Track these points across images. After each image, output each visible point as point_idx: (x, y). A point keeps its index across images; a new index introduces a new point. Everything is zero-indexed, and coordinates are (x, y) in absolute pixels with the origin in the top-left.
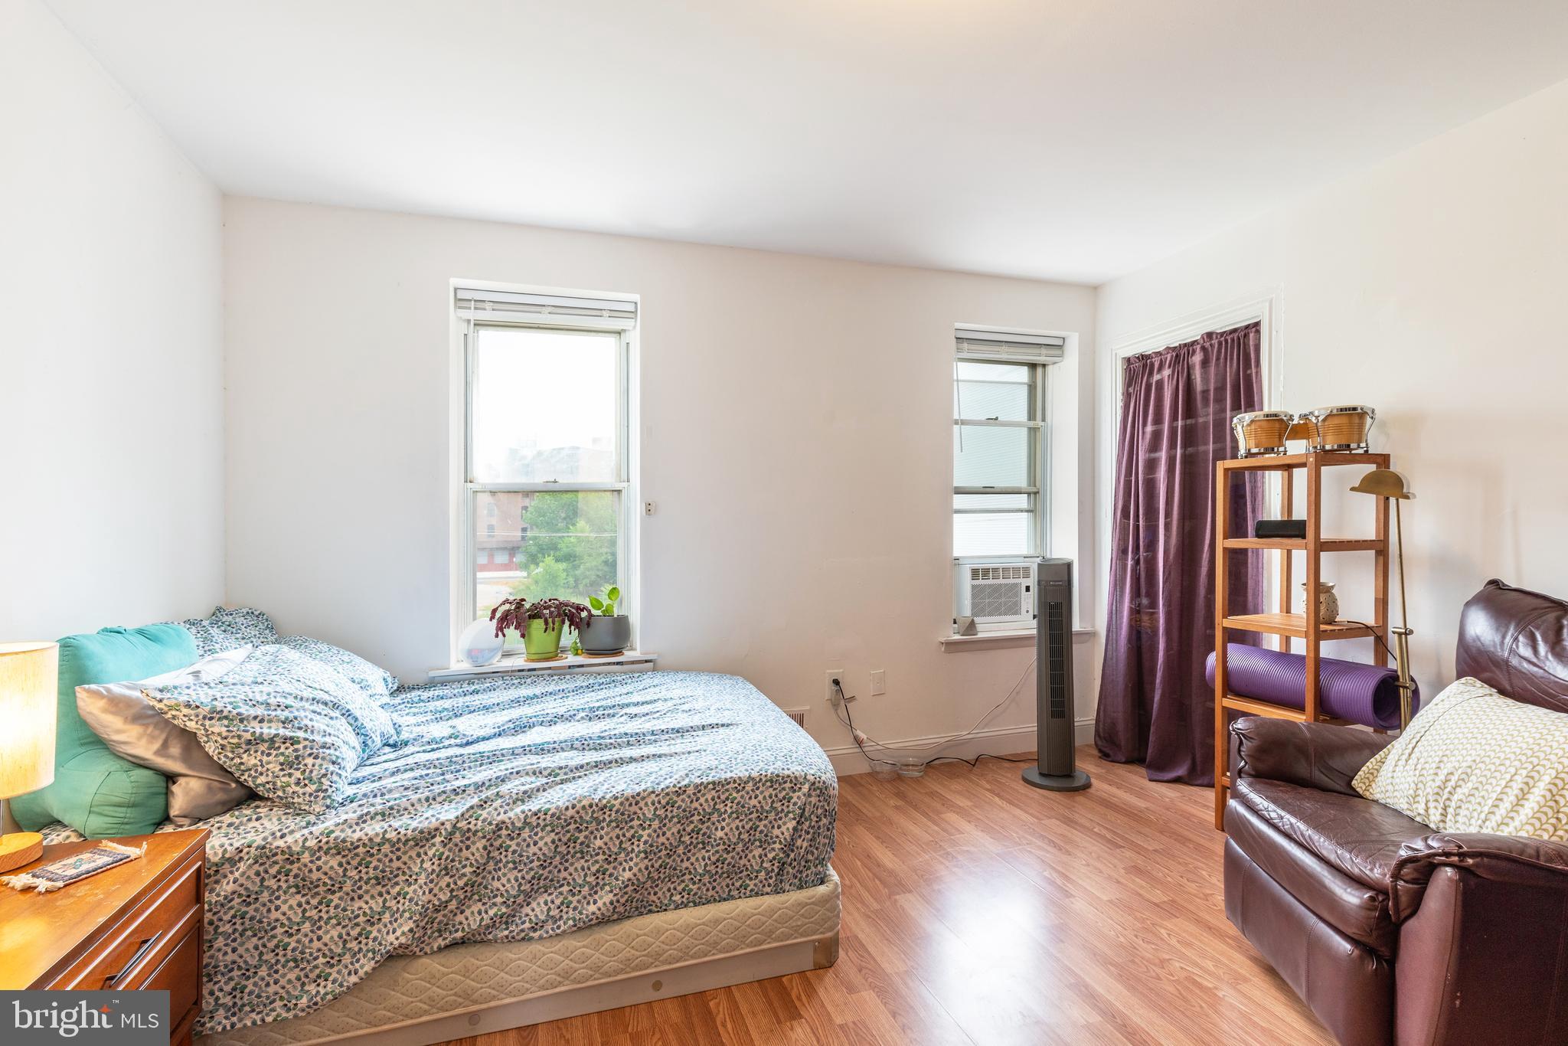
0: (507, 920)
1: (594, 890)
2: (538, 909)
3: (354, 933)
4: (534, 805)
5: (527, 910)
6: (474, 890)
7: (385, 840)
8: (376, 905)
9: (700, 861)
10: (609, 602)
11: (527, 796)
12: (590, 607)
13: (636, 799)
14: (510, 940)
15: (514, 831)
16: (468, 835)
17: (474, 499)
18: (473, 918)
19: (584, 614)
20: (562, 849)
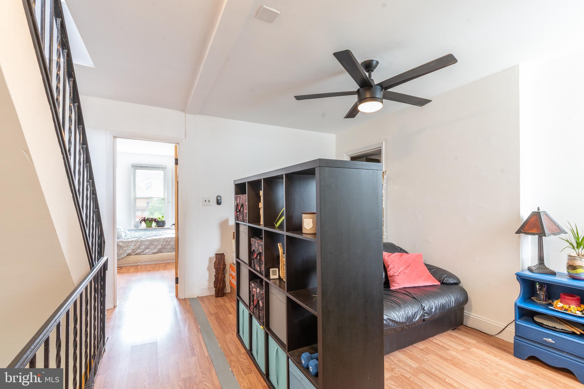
0: (143, 252)
1: (154, 249)
2: (147, 251)
3: (124, 251)
4: (146, 239)
5: (145, 251)
6: (138, 248)
7: (127, 241)
8: (127, 249)
9: (169, 247)
10: (162, 218)
11: (145, 238)
12: (158, 219)
13: (160, 239)
14: (143, 254)
15: (144, 241)
16: (138, 241)
17: (136, 199)
18: (139, 251)
19: (157, 220)
20: (150, 244)
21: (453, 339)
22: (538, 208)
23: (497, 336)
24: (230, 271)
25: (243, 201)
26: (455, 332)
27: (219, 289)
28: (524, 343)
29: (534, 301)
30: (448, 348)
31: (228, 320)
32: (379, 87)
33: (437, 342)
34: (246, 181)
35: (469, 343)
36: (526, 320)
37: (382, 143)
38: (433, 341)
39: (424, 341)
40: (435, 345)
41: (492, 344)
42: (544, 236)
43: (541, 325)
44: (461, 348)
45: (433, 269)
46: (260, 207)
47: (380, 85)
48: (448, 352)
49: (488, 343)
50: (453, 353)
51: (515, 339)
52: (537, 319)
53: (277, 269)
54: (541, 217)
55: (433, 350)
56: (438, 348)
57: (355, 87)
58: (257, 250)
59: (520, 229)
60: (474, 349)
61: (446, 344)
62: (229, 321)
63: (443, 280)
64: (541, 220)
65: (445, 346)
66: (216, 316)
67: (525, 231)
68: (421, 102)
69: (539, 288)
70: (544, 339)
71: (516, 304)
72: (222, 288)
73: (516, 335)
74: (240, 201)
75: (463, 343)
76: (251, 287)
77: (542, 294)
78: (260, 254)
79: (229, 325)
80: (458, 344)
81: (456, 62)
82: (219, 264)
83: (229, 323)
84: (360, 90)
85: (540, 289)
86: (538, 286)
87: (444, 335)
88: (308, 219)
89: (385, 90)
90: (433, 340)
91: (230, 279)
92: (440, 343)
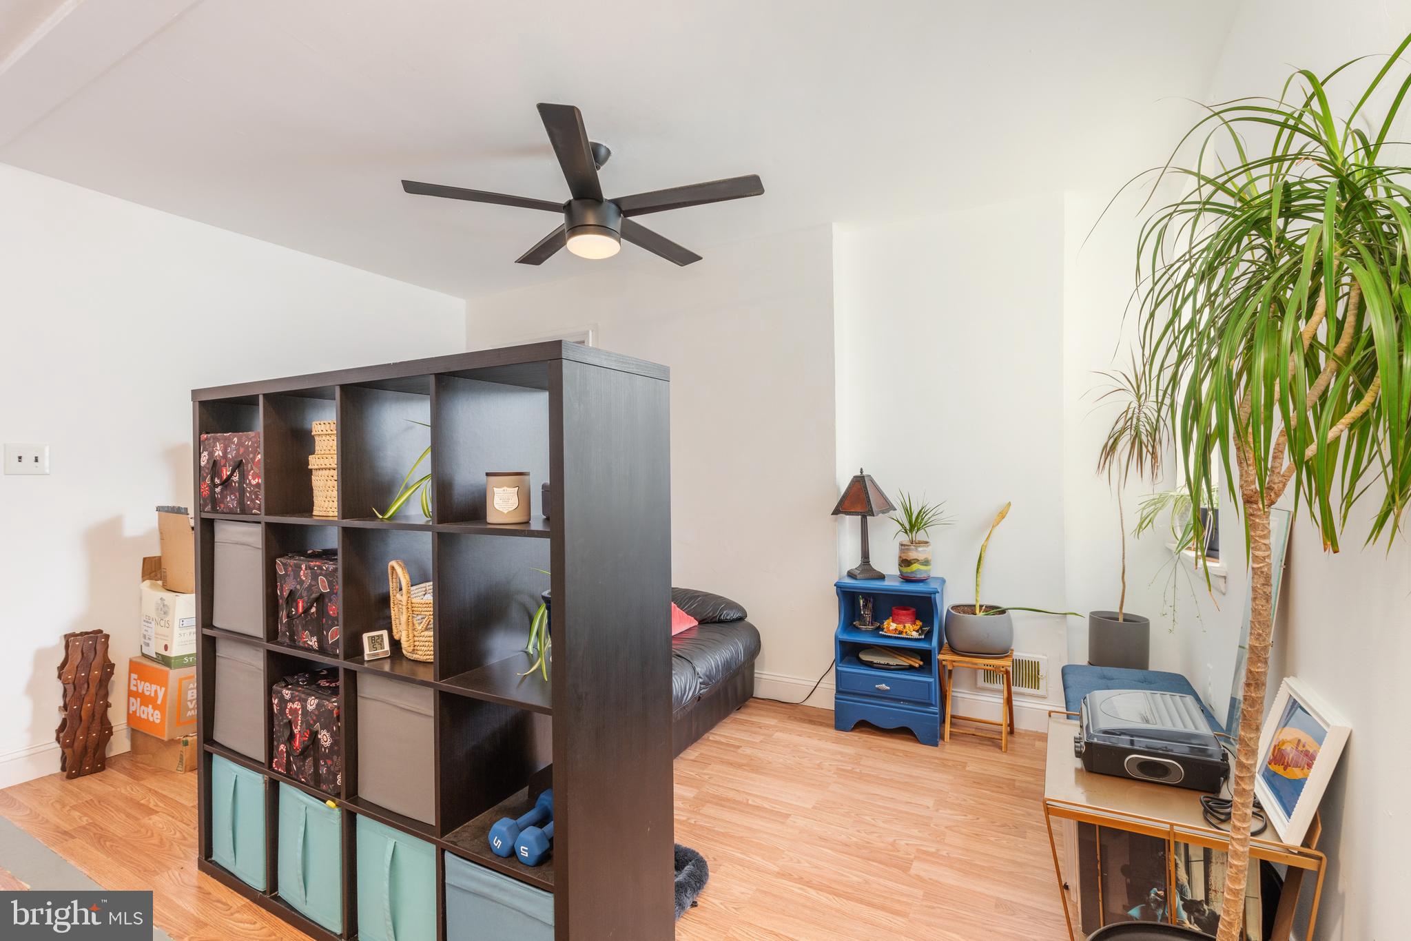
21: (741, 727)
22: (861, 470)
23: (805, 704)
24: (133, 682)
25: (242, 450)
26: (741, 713)
27: (85, 748)
28: (850, 701)
29: (857, 628)
30: (737, 743)
31: (149, 834)
32: (613, 206)
33: (717, 738)
34: (260, 392)
35: (768, 727)
36: (850, 663)
37: (587, 333)
38: (711, 738)
39: (695, 744)
40: (715, 745)
41: (801, 719)
42: (870, 515)
43: (870, 665)
44: (758, 739)
45: (699, 596)
46: (310, 467)
47: (616, 202)
48: (739, 751)
49: (796, 718)
50: (748, 751)
51: (836, 698)
52: (865, 657)
53: (385, 633)
54: (865, 484)
55: (715, 755)
56: (721, 749)
57: (563, 193)
58: (309, 588)
59: (837, 506)
60: (778, 735)
61: (731, 738)
62: (152, 834)
63: (721, 616)
64: (867, 489)
65: (732, 742)
66: (92, 834)
67: (845, 509)
68: (683, 257)
69: (863, 605)
70: (877, 686)
71: (836, 638)
72: (98, 744)
73: (838, 691)
74: (225, 453)
75: (758, 729)
76: (276, 701)
77: (867, 614)
78: (320, 599)
79: (158, 846)
80: (752, 732)
81: (762, 194)
82: (86, 664)
83: (155, 841)
84: (573, 203)
85: (865, 606)
86: (861, 602)
87: (726, 723)
88: (505, 488)
89: (625, 216)
90: (709, 737)
91: (132, 709)
92: (723, 740)
